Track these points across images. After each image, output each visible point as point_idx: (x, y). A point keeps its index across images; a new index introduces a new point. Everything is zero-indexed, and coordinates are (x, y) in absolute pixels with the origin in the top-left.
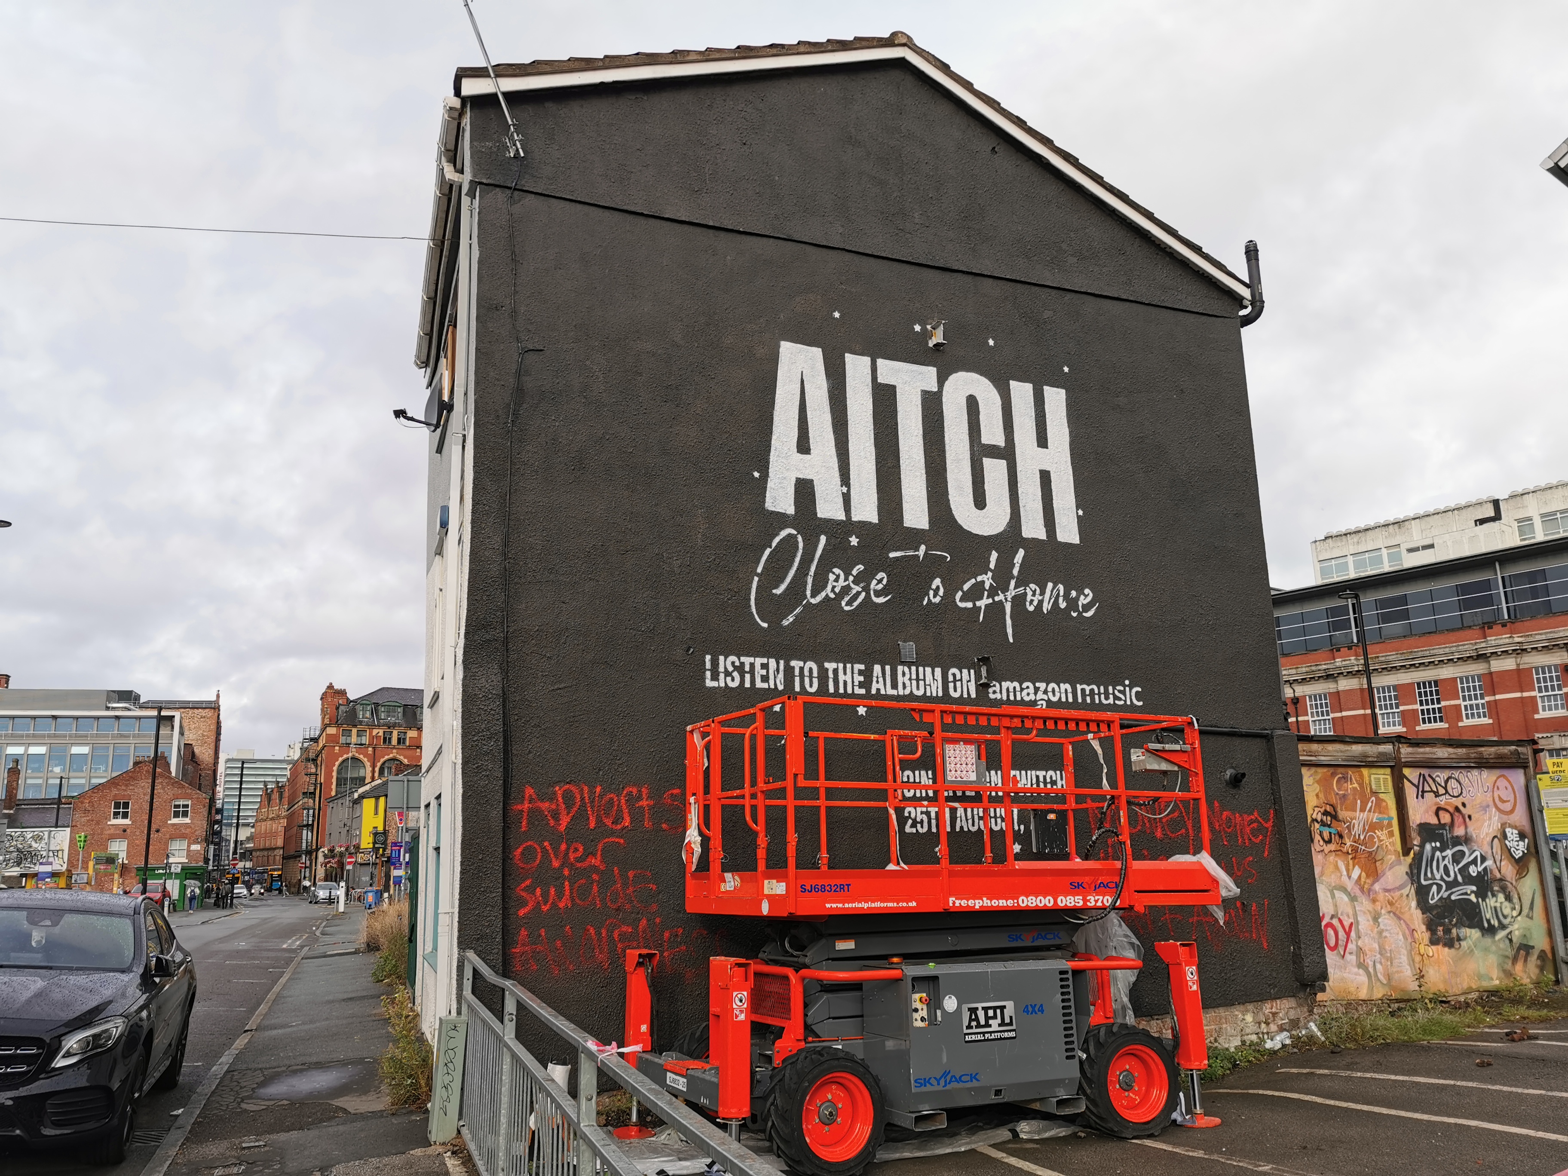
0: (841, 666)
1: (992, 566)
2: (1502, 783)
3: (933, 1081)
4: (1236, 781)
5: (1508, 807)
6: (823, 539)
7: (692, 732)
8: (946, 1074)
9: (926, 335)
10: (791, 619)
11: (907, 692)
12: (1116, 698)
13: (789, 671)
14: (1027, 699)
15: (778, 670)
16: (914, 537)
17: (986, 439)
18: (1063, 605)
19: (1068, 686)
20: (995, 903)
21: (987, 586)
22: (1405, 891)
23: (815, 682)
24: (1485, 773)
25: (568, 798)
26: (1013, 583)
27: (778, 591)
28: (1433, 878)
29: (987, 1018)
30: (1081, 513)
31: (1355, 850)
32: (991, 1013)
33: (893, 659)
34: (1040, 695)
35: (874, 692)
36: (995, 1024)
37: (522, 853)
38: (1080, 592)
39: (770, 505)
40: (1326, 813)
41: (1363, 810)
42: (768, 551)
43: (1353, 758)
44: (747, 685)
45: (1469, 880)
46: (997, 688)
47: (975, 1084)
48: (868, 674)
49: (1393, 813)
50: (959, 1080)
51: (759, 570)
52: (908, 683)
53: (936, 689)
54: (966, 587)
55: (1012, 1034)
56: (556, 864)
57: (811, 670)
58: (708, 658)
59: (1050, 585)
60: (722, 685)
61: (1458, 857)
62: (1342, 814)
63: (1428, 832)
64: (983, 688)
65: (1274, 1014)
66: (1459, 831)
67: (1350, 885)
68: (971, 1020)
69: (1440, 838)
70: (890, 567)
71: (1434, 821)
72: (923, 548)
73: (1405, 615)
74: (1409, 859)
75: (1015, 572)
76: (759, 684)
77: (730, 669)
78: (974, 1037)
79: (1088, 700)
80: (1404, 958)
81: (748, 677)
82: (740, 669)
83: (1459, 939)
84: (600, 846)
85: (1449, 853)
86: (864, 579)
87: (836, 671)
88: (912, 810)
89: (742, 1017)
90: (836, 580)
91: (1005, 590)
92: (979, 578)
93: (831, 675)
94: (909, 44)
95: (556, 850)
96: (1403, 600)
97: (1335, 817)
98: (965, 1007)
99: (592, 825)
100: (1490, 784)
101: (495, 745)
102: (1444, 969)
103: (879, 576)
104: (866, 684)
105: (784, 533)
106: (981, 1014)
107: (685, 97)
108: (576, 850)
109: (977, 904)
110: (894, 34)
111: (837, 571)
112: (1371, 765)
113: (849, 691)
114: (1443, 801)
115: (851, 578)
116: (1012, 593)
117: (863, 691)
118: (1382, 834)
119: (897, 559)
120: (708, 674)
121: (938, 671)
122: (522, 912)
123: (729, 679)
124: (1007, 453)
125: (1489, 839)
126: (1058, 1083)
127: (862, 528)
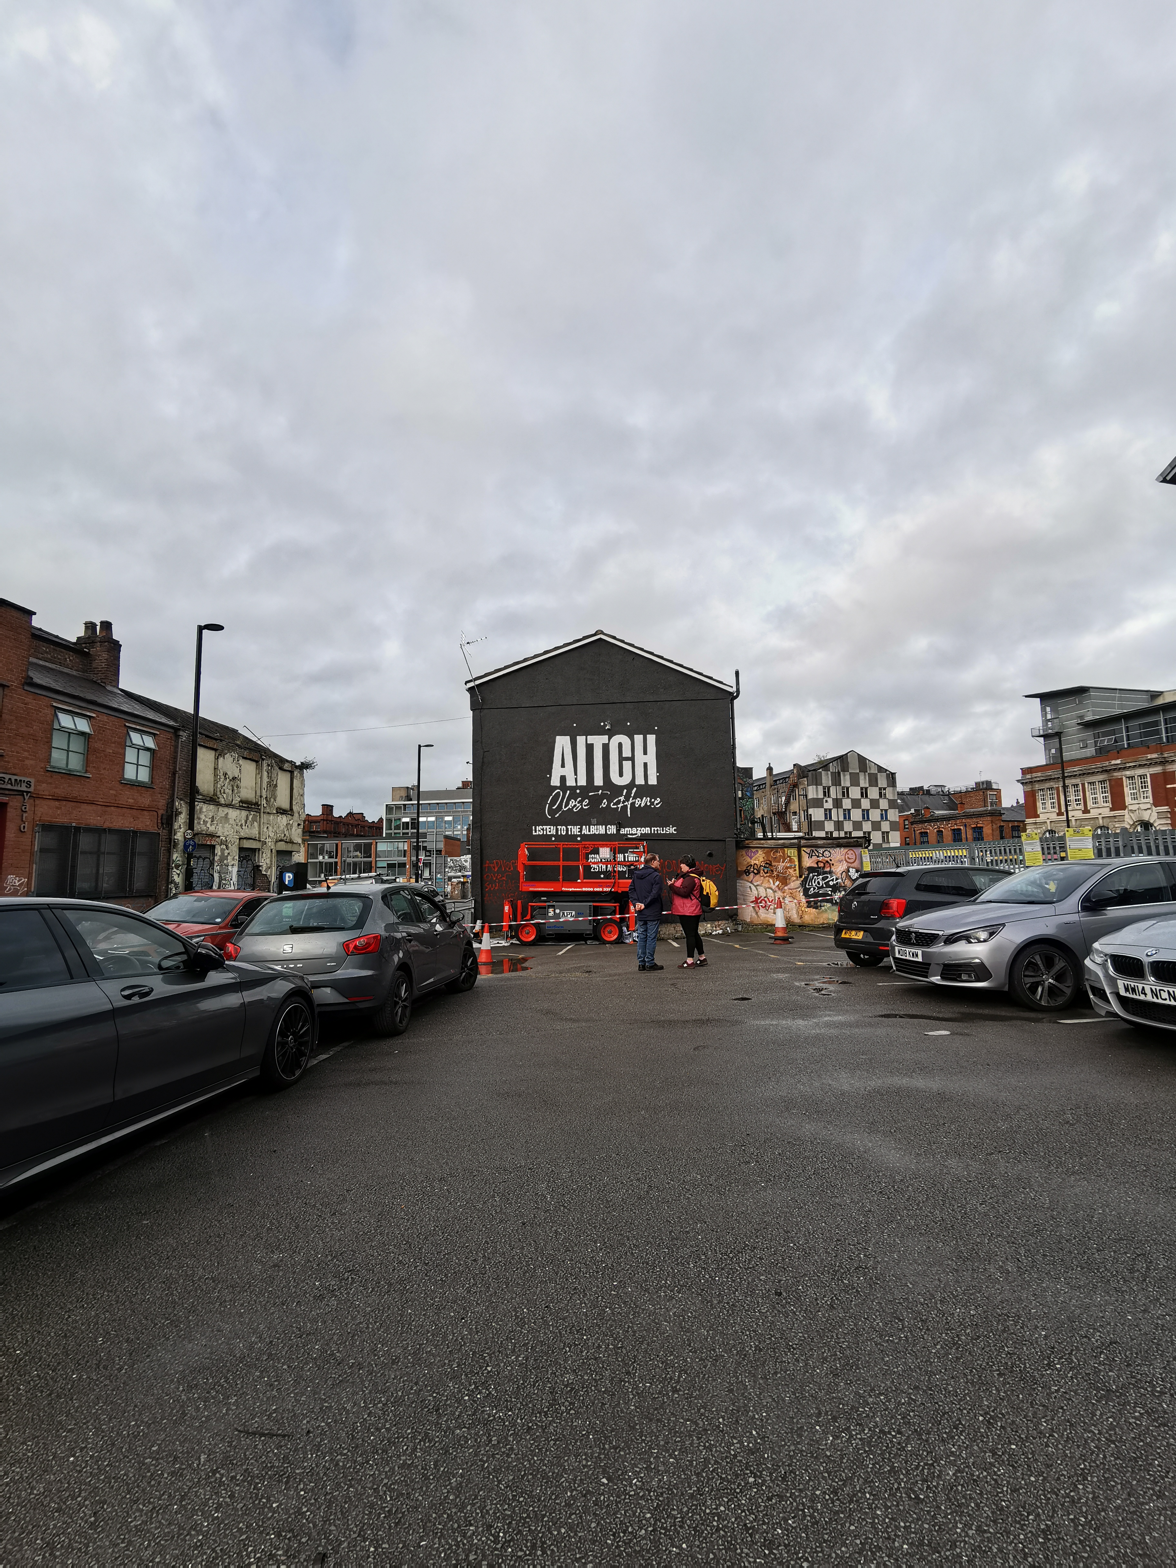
0: (573, 827)
1: (624, 794)
2: (850, 852)
3: (552, 928)
4: (710, 855)
5: (852, 861)
6: (568, 792)
7: (524, 847)
8: (556, 927)
9: (605, 725)
10: (558, 815)
11: (593, 833)
12: (666, 831)
13: (557, 829)
14: (633, 833)
15: (554, 829)
16: (598, 788)
17: (624, 755)
18: (648, 804)
19: (649, 828)
21: (622, 800)
22: (799, 889)
23: (565, 832)
24: (842, 849)
25: (497, 863)
26: (631, 799)
27: (554, 808)
28: (812, 885)
30: (658, 774)
31: (778, 876)
32: (569, 914)
33: (589, 824)
34: (638, 832)
35: (583, 833)
36: (569, 916)
37: (487, 876)
38: (655, 799)
39: (552, 784)
40: (767, 863)
41: (783, 862)
42: (552, 797)
43: (779, 845)
44: (545, 833)
45: (829, 886)
46: (623, 830)
48: (581, 829)
49: (797, 863)
50: (561, 929)
51: (549, 802)
52: (594, 830)
53: (602, 831)
54: (614, 801)
55: (574, 919)
56: (494, 879)
57: (564, 829)
58: (534, 827)
59: (645, 798)
60: (538, 834)
61: (823, 879)
62: (773, 864)
63: (811, 870)
64: (618, 831)
65: (719, 925)
66: (827, 869)
67: (774, 887)
69: (817, 872)
70: (589, 798)
71: (816, 866)
72: (601, 791)
74: (802, 879)
75: (632, 795)
76: (548, 833)
77: (540, 830)
78: (564, 919)
79: (656, 832)
80: (794, 912)
81: (545, 831)
82: (543, 829)
83: (821, 906)
85: (821, 877)
86: (581, 802)
89: (507, 912)
90: (572, 803)
91: (628, 801)
92: (619, 798)
93: (570, 829)
94: (602, 633)
95: (495, 875)
97: (770, 865)
98: (562, 912)
99: (503, 869)
100: (844, 853)
101: (478, 851)
102: (812, 916)
103: (586, 801)
104: (581, 832)
105: (556, 791)
106: (566, 914)
108: (500, 875)
109: (571, 890)
110: (597, 632)
111: (572, 800)
112: (787, 847)
113: (575, 834)
114: (820, 859)
115: (577, 802)
116: (631, 802)
117: (579, 834)
118: (791, 871)
119: (592, 795)
120: (534, 831)
121: (604, 826)
122: (487, 889)
123: (540, 832)
124: (632, 759)
125: (841, 872)
126: (587, 930)
127: (581, 787)
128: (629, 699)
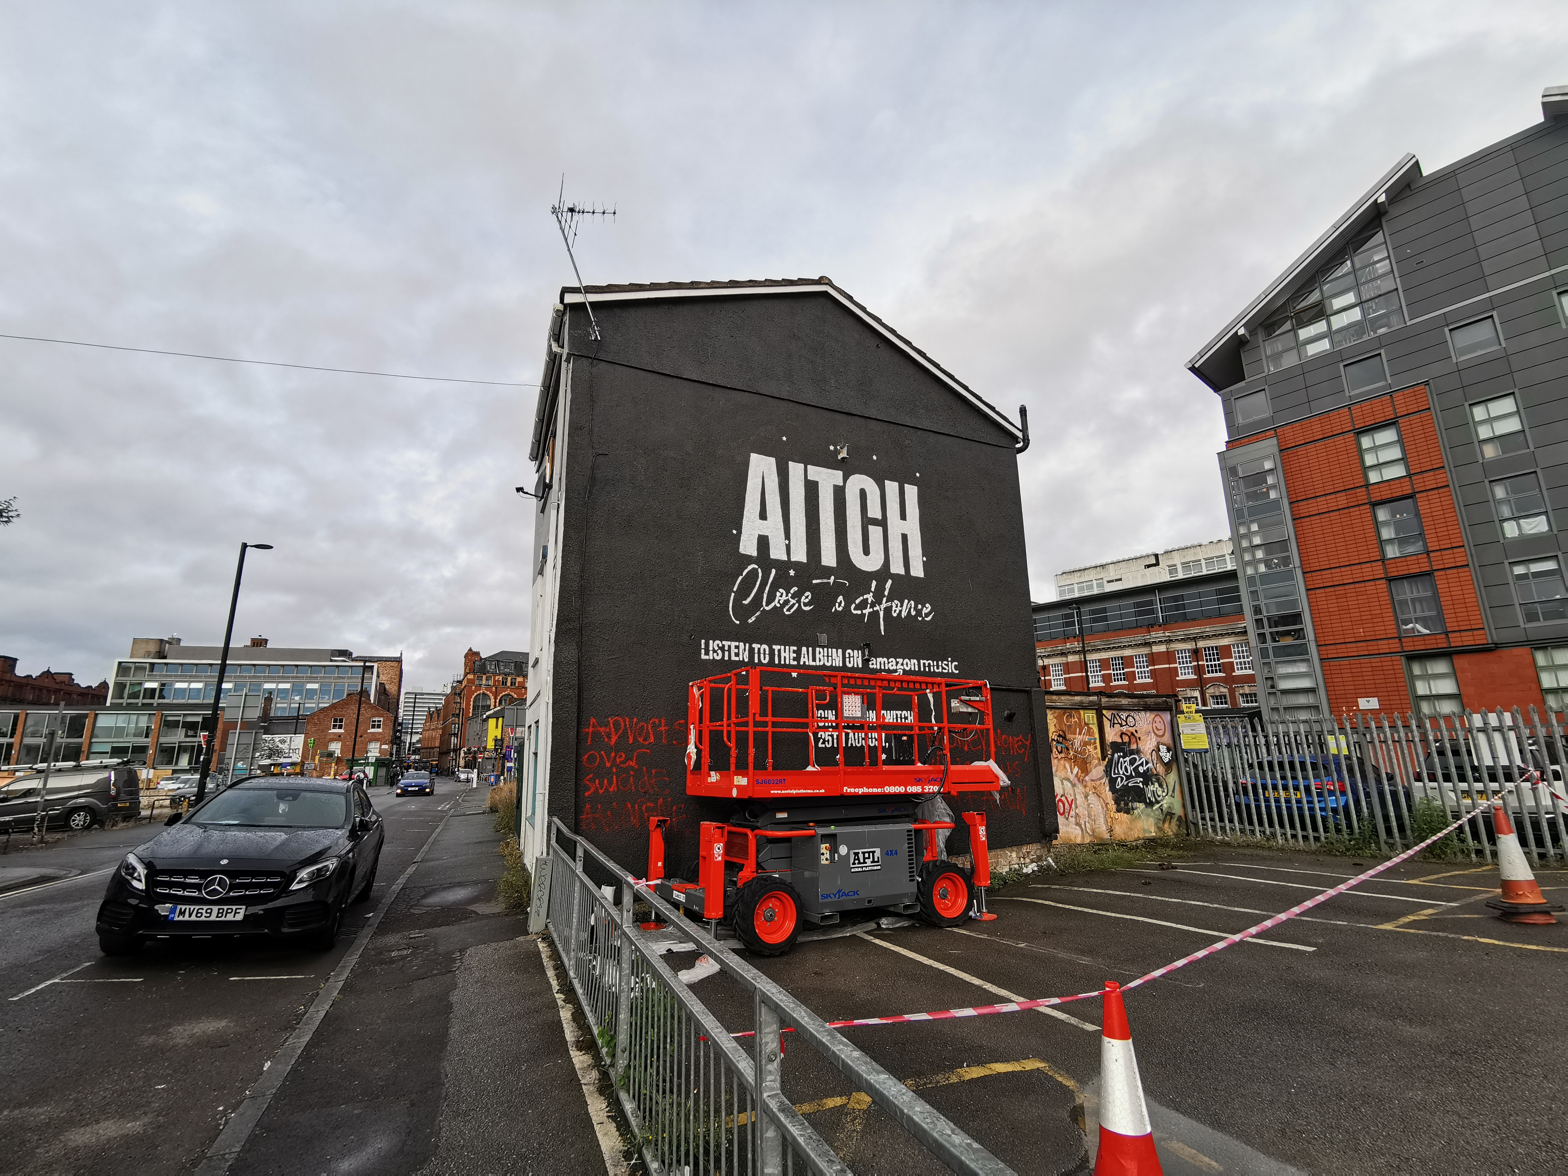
0: (783, 647)
1: (873, 589)
2: (1158, 719)
3: (832, 896)
4: (1010, 718)
5: (1161, 733)
6: (774, 571)
7: (692, 686)
8: (839, 891)
9: (836, 452)
10: (753, 619)
11: (821, 663)
12: (943, 668)
13: (751, 650)
14: (891, 668)
15: (745, 649)
16: (827, 571)
17: (870, 515)
18: (913, 613)
19: (915, 661)
20: (871, 790)
21: (870, 601)
22: (1103, 781)
23: (767, 656)
24: (1148, 714)
25: (617, 725)
26: (885, 599)
27: (746, 602)
28: (1119, 773)
29: (864, 858)
30: (925, 559)
31: (1075, 757)
32: (867, 855)
33: (814, 644)
34: (899, 666)
35: (802, 663)
36: (869, 861)
37: (588, 758)
38: (924, 606)
39: (742, 550)
40: (1059, 736)
41: (1080, 734)
42: (741, 578)
43: (1075, 704)
44: (726, 658)
45: (1138, 775)
46: (874, 662)
47: (856, 897)
48: (798, 653)
49: (1097, 736)
50: (847, 895)
51: (735, 589)
52: (822, 658)
53: (838, 662)
54: (857, 601)
55: (879, 867)
56: (608, 765)
57: (764, 650)
58: (703, 641)
59: (906, 601)
60: (711, 658)
61: (1132, 762)
62: (1069, 736)
63: (1116, 747)
64: (866, 662)
65: (1028, 853)
66: (1134, 747)
67: (1072, 777)
68: (855, 860)
69: (1122, 750)
70: (813, 589)
71: (1120, 740)
72: (833, 577)
73: (1105, 619)
74: (1105, 763)
75: (886, 593)
76: (734, 658)
77: (716, 648)
78: (856, 870)
79: (927, 669)
80: (1102, 820)
81: (726, 653)
82: (722, 649)
83: (1133, 809)
84: (635, 754)
85: (1127, 759)
86: (797, 596)
87: (779, 651)
88: (823, 733)
89: (720, 859)
90: (781, 596)
91: (880, 604)
92: (865, 597)
93: (776, 653)
94: (830, 283)
95: (608, 756)
96: (1104, 610)
97: (1064, 738)
98: (852, 852)
99: (631, 741)
100: (1151, 719)
101: (572, 693)
102: (1124, 826)
103: (806, 594)
105: (750, 567)
106: (861, 856)
107: (698, 308)
108: (621, 756)
109: (860, 791)
110: (821, 278)
111: (781, 590)
112: (1085, 708)
113: (787, 662)
114: (1124, 729)
115: (790, 595)
116: (884, 606)
117: (795, 663)
118: (1090, 748)
119: (817, 584)
120: (703, 651)
121: (840, 651)
122: (587, 794)
123: (715, 654)
124: (883, 523)
125: (1150, 751)
126: (904, 895)
127: (797, 565)
128: (873, 413)
